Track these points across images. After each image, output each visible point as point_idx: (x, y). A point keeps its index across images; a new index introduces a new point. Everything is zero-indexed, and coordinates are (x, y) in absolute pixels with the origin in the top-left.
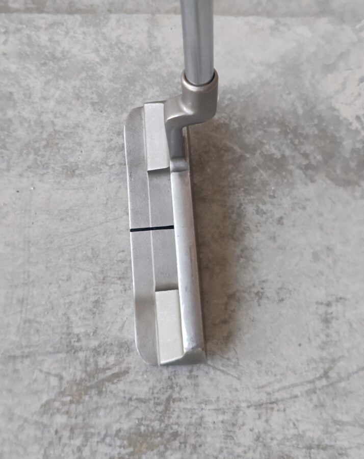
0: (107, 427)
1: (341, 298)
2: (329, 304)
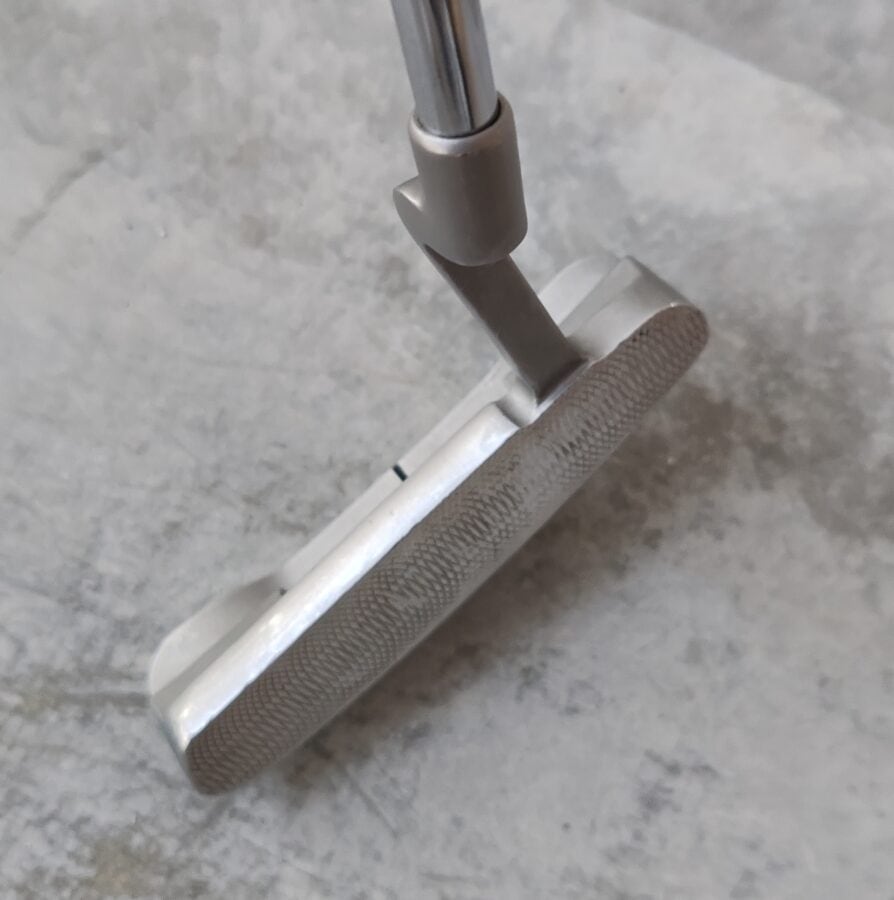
0: (65, 799)
1: (707, 769)
2: (674, 769)
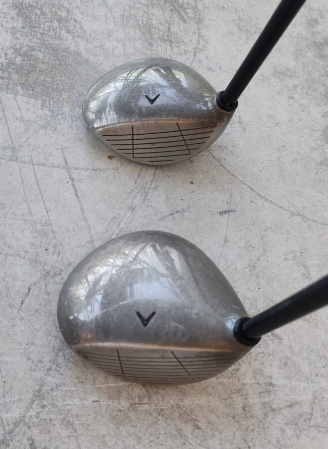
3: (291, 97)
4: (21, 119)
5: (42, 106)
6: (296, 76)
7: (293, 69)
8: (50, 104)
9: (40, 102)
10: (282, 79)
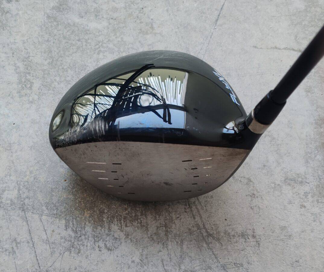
3: (303, 206)
4: (47, 242)
5: (66, 226)
6: (307, 183)
7: (304, 174)
8: (73, 224)
9: (64, 222)
10: (293, 186)
